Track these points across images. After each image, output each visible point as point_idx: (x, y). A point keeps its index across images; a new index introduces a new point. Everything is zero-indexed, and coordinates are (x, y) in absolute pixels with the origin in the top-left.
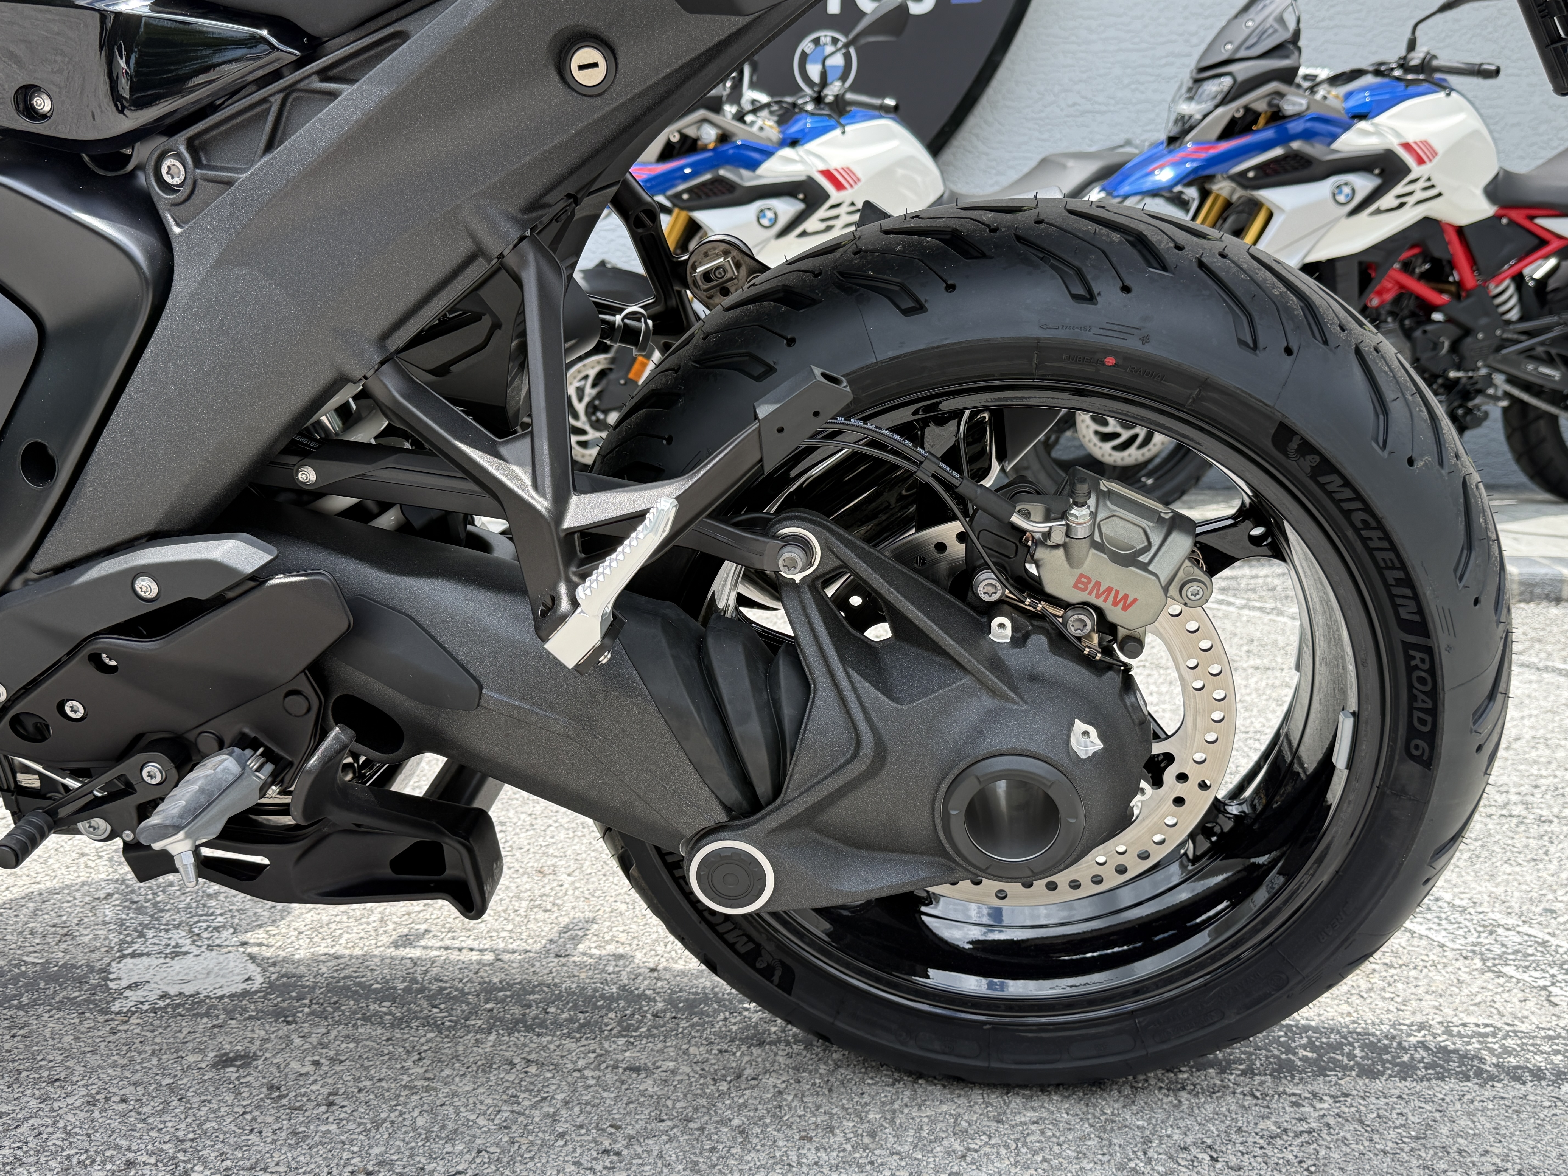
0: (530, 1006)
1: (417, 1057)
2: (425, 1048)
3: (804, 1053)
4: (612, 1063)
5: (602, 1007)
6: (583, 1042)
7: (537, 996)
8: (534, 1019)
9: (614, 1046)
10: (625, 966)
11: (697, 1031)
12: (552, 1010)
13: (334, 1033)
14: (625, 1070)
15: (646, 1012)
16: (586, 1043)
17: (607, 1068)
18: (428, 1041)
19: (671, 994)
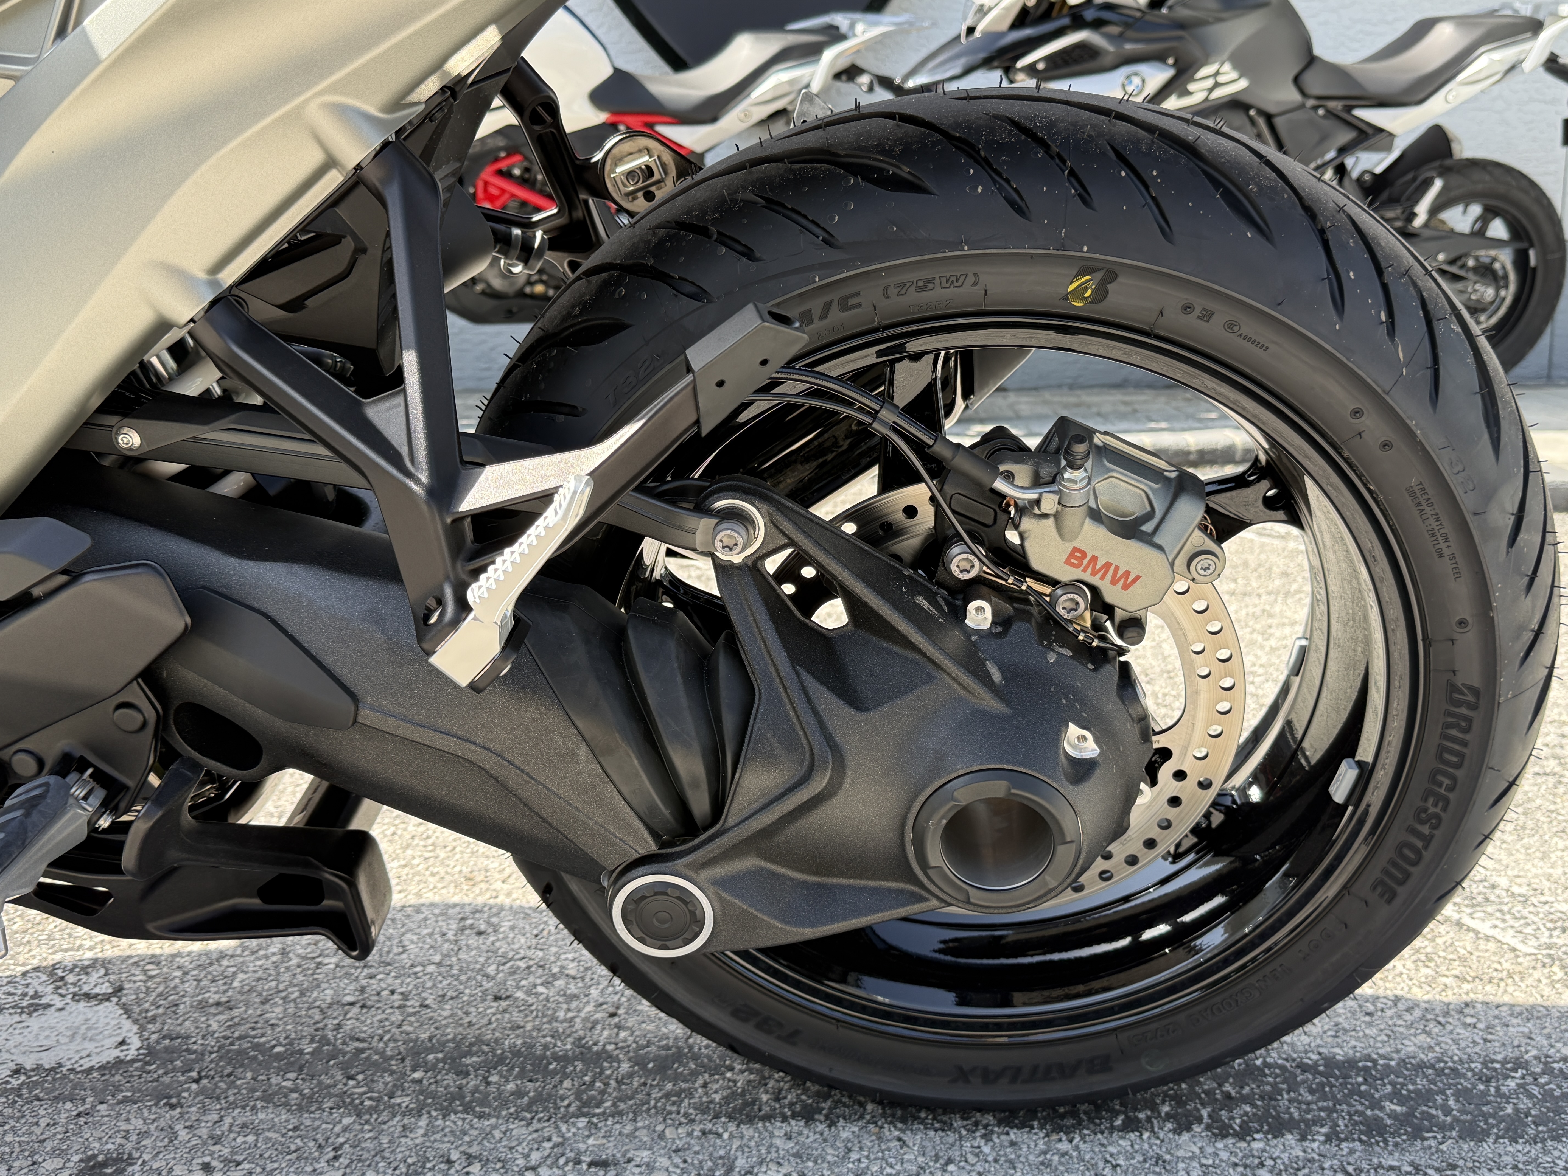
0: (467, 1074)
1: (332, 1154)
2: (341, 1140)
3: (806, 1132)
4: (572, 1155)
5: (555, 1072)
6: (536, 1125)
7: (475, 1059)
8: (473, 1093)
9: (573, 1130)
10: (579, 1011)
11: (674, 1103)
12: (494, 1079)
13: (228, 1120)
14: (590, 1165)
15: (609, 1077)
16: (539, 1126)
17: (566, 1163)
18: (346, 1129)
19: (636, 1051)
